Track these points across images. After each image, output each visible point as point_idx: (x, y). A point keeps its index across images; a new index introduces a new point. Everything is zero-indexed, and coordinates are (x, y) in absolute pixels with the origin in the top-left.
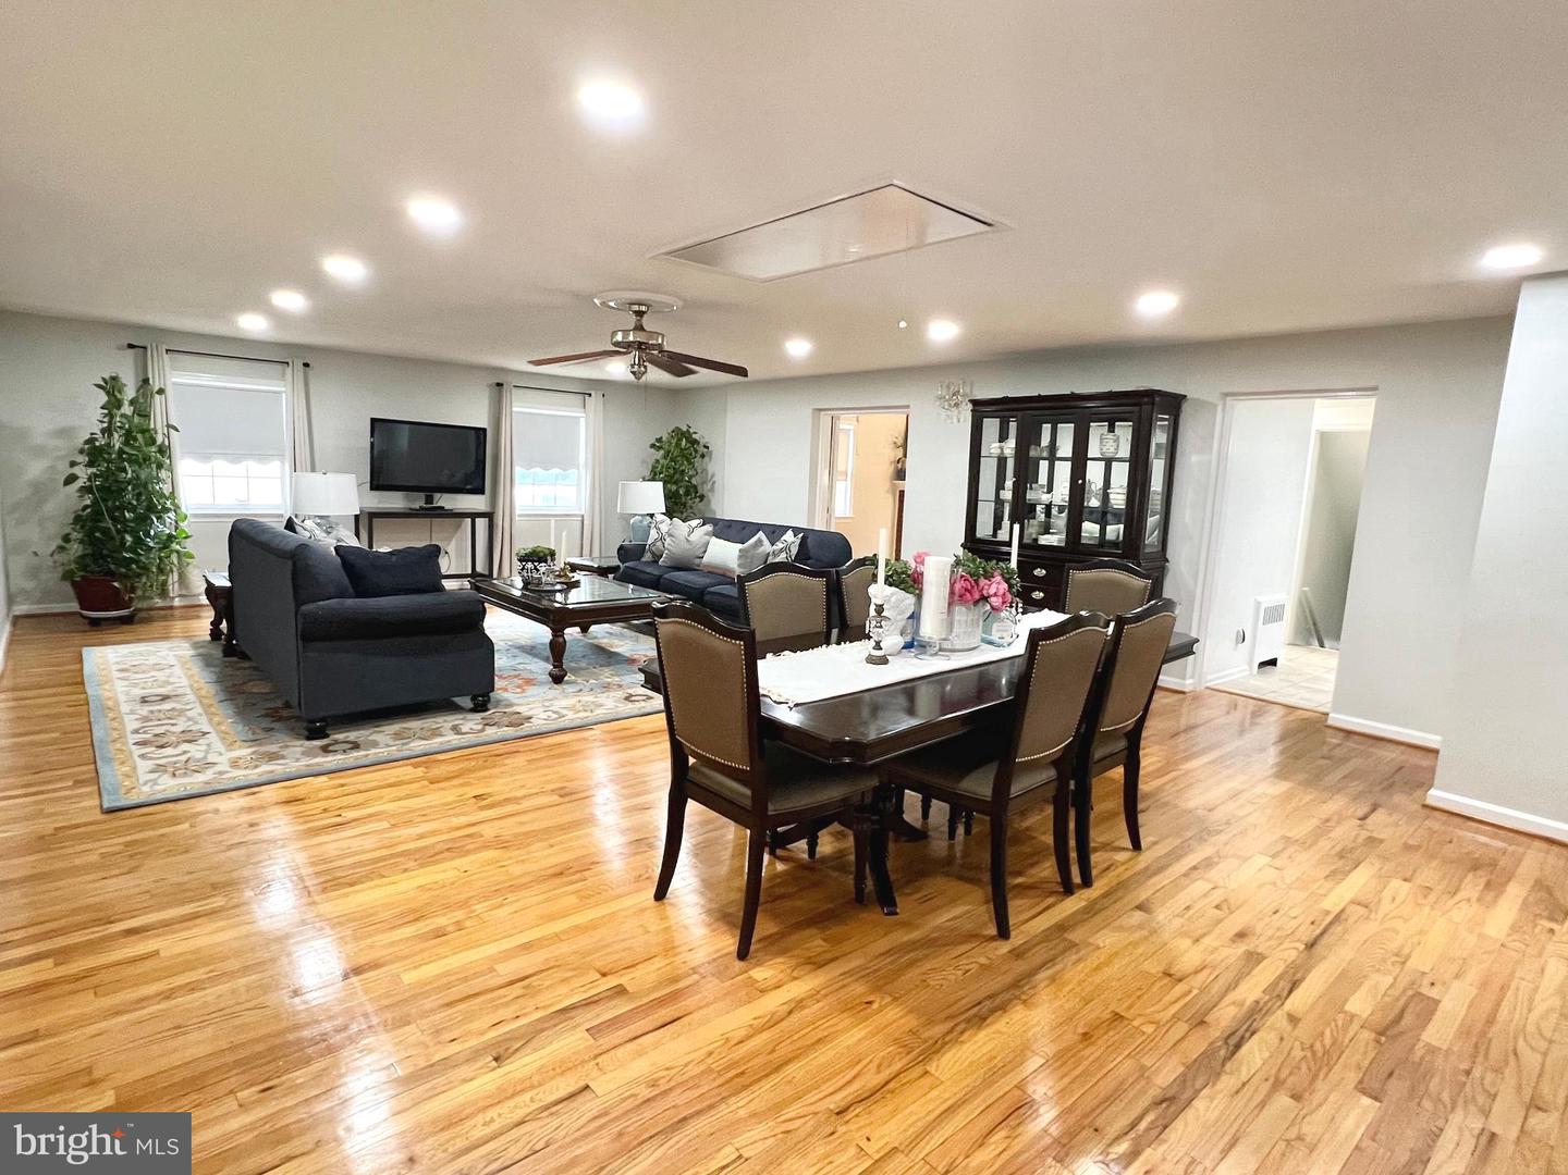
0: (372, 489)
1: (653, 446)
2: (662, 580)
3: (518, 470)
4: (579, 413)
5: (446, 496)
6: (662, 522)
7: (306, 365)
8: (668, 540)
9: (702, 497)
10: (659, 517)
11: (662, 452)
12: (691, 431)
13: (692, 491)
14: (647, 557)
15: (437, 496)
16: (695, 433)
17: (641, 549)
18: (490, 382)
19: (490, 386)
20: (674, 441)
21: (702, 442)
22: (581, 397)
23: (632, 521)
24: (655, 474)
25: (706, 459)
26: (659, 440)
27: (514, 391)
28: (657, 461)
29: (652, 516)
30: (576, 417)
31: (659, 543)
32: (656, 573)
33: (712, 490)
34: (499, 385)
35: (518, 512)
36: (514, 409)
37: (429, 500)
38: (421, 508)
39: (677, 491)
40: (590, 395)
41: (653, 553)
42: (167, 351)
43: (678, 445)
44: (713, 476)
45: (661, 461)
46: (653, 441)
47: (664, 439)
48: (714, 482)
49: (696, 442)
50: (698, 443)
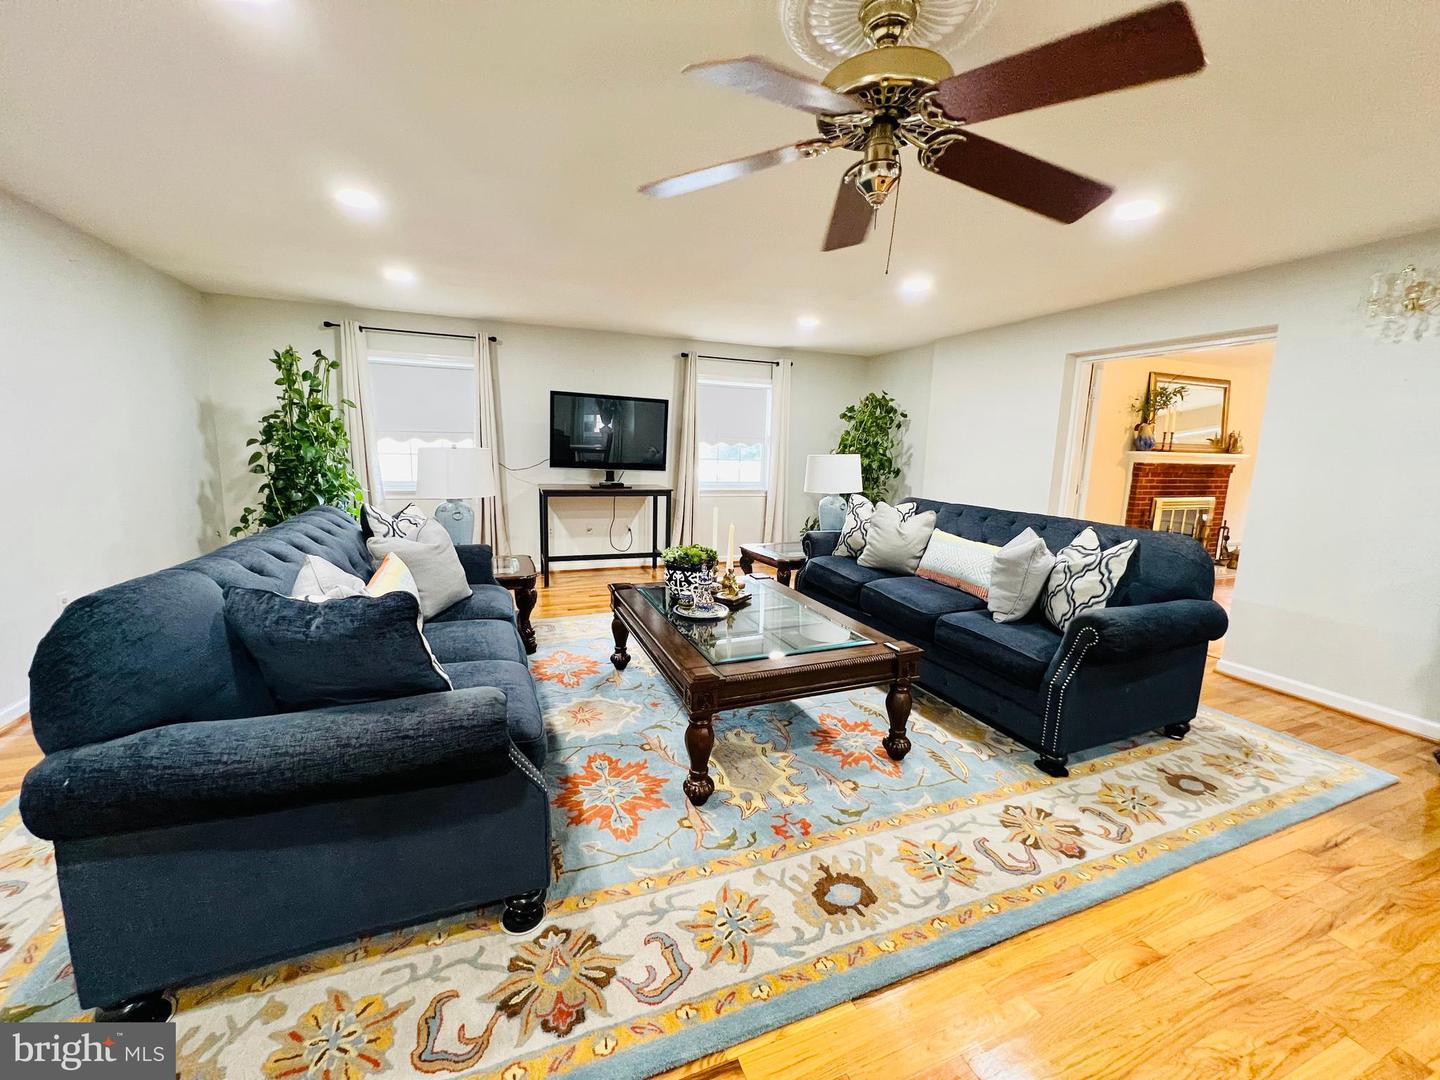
0: (551, 466)
1: (844, 416)
2: (863, 590)
3: (702, 446)
4: (765, 384)
5: (628, 473)
6: (862, 505)
7: (493, 339)
8: (871, 531)
9: (897, 472)
10: (857, 499)
11: (853, 422)
12: (887, 397)
13: (886, 464)
14: (841, 551)
15: (618, 473)
16: (892, 400)
17: (834, 539)
18: (676, 353)
19: (676, 357)
20: (868, 410)
21: (900, 411)
22: (768, 366)
23: (821, 502)
24: (845, 447)
25: (903, 429)
26: (851, 409)
27: (700, 362)
28: (848, 433)
29: (847, 497)
30: (761, 389)
31: (857, 535)
32: (855, 577)
33: (907, 464)
34: (685, 355)
35: (700, 488)
36: (699, 381)
37: (610, 477)
38: (601, 486)
39: (870, 465)
40: (778, 364)
41: (849, 547)
42: (361, 328)
43: (872, 414)
44: (909, 448)
45: (852, 434)
46: (844, 410)
47: (856, 408)
48: (911, 455)
49: (892, 410)
50: (896, 411)
